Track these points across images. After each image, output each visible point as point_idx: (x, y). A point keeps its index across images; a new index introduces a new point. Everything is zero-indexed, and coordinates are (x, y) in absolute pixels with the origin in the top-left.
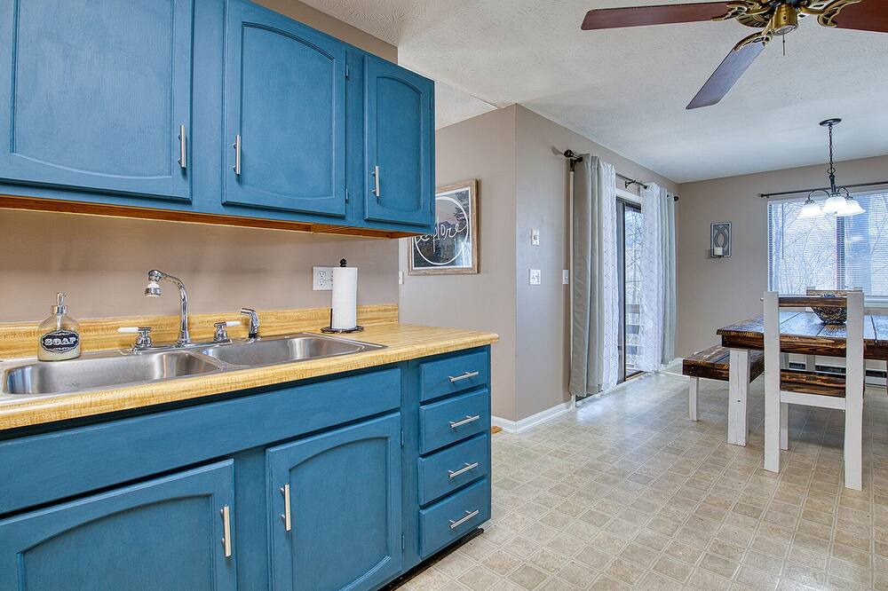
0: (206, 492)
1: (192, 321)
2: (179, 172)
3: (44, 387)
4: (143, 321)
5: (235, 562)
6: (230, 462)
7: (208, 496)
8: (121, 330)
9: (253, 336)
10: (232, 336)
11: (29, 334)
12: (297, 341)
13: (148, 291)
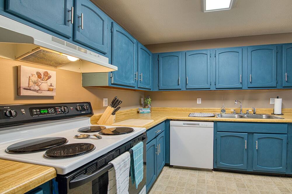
0: (243, 137)
1: (242, 109)
2: (240, 83)
3: (221, 116)
4: (234, 109)
5: (247, 150)
6: (247, 134)
7: (243, 138)
8: (231, 110)
9: (254, 113)
10: (250, 113)
11: (219, 109)
12: (264, 115)
13: (235, 104)
